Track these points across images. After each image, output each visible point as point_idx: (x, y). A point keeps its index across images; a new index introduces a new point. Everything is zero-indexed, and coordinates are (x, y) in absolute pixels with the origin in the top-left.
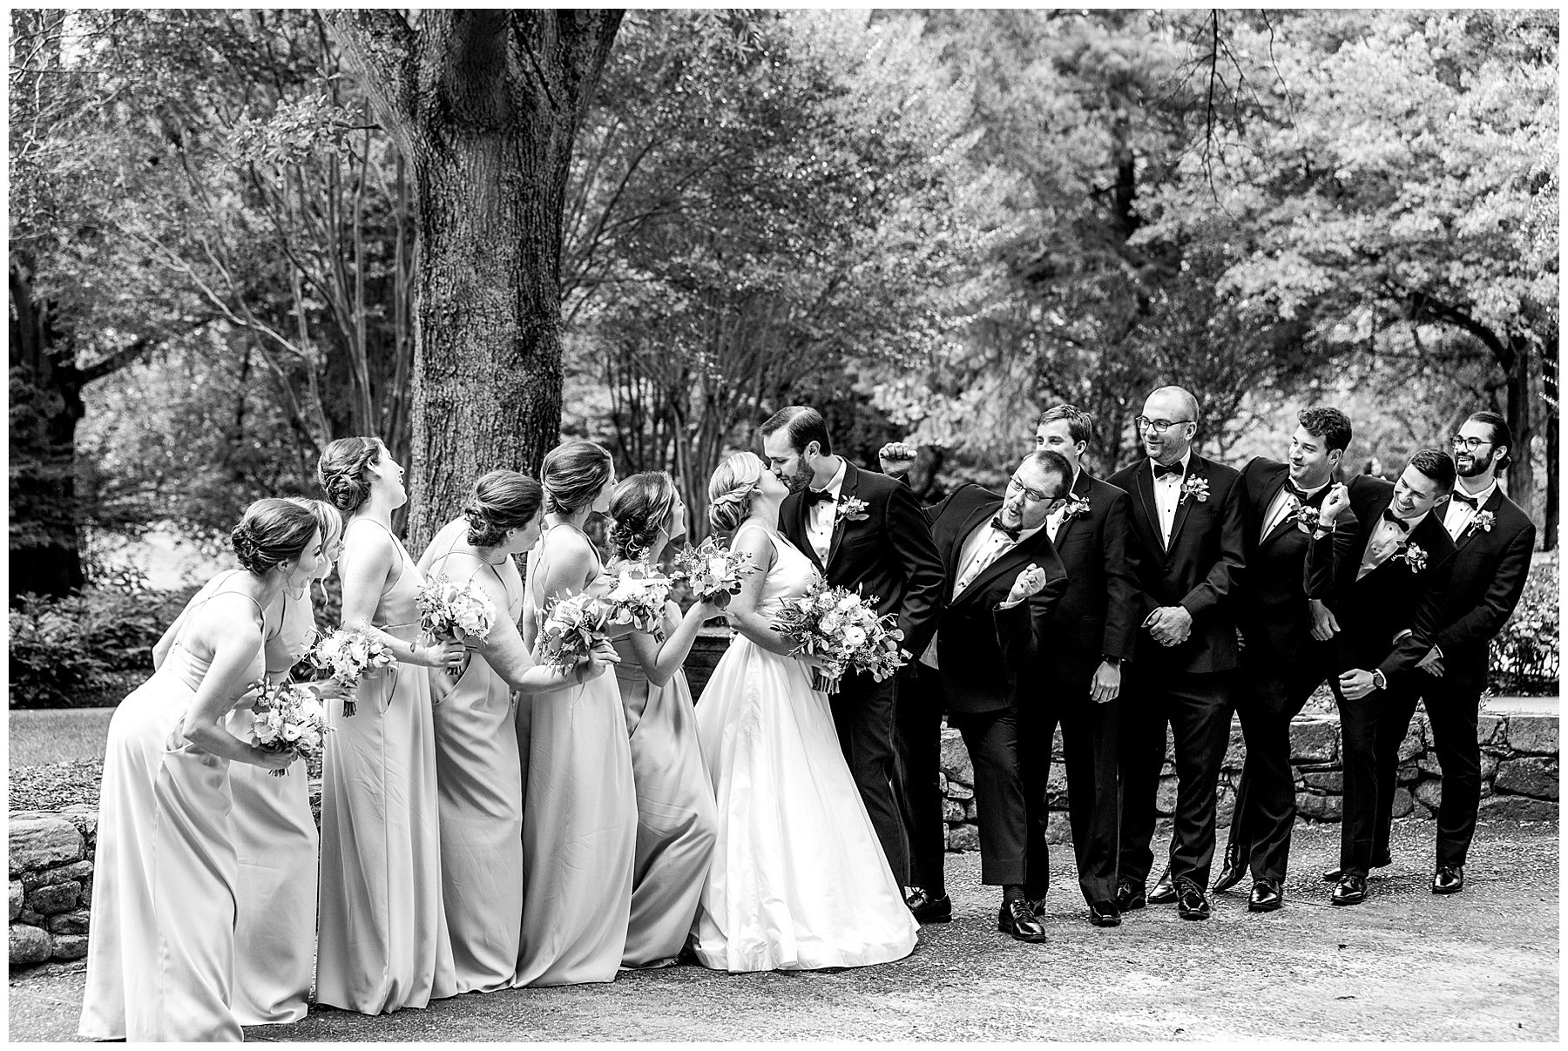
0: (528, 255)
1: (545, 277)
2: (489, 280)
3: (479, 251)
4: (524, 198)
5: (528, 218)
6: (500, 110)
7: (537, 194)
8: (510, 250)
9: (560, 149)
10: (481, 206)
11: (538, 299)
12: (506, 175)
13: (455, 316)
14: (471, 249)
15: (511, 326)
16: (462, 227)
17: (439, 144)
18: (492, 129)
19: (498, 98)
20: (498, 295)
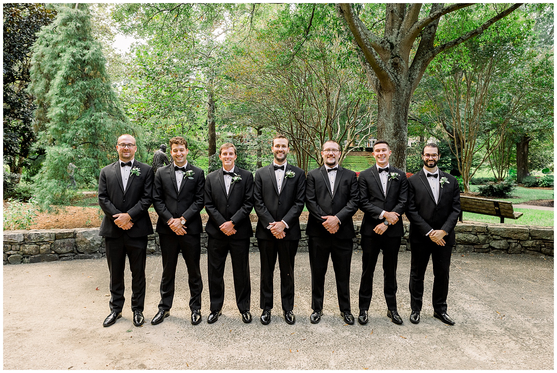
0: (397, 116)
1: (401, 120)
2: (389, 121)
3: (387, 116)
4: (397, 105)
5: (398, 108)
7: (400, 104)
8: (393, 115)
10: (388, 107)
11: (399, 125)
12: (393, 100)
13: (382, 129)
14: (385, 115)
15: (393, 131)
16: (384, 111)
17: (380, 95)
18: (390, 91)
19: (389, 84)
20: (390, 124)
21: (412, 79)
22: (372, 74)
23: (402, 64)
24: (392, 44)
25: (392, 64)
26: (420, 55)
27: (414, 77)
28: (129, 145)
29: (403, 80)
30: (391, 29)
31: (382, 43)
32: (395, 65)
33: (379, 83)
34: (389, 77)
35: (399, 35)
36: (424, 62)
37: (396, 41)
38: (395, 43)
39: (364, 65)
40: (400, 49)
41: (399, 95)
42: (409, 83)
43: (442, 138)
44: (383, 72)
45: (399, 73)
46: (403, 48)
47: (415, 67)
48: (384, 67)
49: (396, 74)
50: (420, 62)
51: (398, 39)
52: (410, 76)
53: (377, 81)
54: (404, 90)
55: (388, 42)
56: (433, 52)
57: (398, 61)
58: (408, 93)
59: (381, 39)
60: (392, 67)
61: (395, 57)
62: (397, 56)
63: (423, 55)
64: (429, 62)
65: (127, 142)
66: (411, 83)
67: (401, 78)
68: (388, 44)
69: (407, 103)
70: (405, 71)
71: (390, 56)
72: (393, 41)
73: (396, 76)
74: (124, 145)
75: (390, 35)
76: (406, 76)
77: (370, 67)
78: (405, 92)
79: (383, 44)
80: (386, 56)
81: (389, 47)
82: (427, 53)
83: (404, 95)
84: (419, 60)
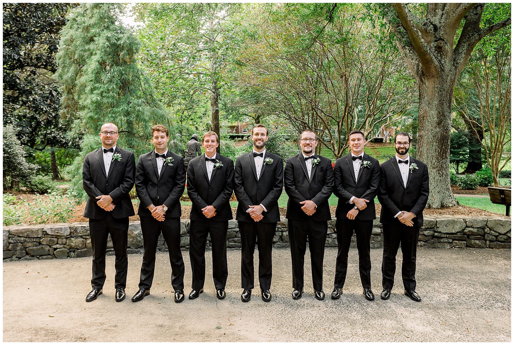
0: (441, 103)
2: (431, 109)
3: (429, 103)
4: (441, 91)
5: (441, 95)
6: (434, 73)
7: (444, 90)
8: (436, 103)
9: (451, 79)
10: (430, 94)
11: (443, 113)
12: (436, 86)
13: (423, 117)
14: (427, 103)
15: (436, 119)
16: (426, 98)
17: (422, 81)
18: (433, 77)
19: (433, 70)
20: (433, 112)
21: (457, 63)
22: (412, 59)
23: (446, 47)
24: (436, 28)
25: (435, 47)
26: (465, 38)
27: (459, 61)
28: (111, 132)
29: (448, 65)
31: (424, 25)
32: (439, 49)
33: (420, 68)
34: (433, 62)
35: (444, 16)
36: (469, 45)
37: (440, 23)
38: (438, 25)
39: (403, 48)
40: (444, 31)
41: (443, 81)
42: (454, 68)
43: (459, 128)
44: (428, 56)
45: (443, 57)
46: (448, 31)
47: (460, 51)
48: (429, 51)
49: (439, 58)
50: (466, 46)
51: (443, 20)
52: (454, 61)
53: (418, 65)
54: (448, 75)
55: (432, 23)
56: (479, 35)
57: (442, 44)
58: (453, 78)
59: (424, 21)
60: (435, 51)
61: (439, 40)
62: (441, 39)
63: (468, 38)
64: (475, 45)
65: (109, 130)
66: (456, 68)
67: (445, 62)
68: (431, 26)
70: (450, 54)
71: (433, 39)
72: (437, 23)
73: (440, 61)
74: (106, 132)
75: (432, 17)
76: (450, 61)
77: (410, 51)
78: (449, 78)
79: (426, 26)
81: (433, 29)
82: (473, 35)
83: (448, 81)
84: (464, 43)
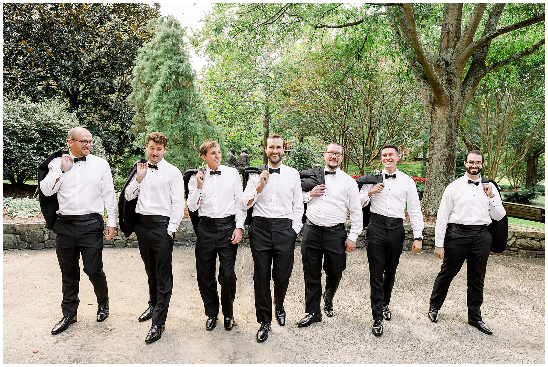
0: (450, 127)
1: (453, 131)
2: (441, 132)
4: (450, 117)
5: (450, 121)
6: (445, 102)
7: (453, 116)
8: (446, 127)
9: (459, 108)
10: (440, 119)
11: (451, 136)
12: (446, 113)
13: (434, 139)
14: (438, 127)
15: (445, 141)
16: (437, 123)
17: (434, 108)
18: (443, 105)
19: (443, 99)
20: (442, 135)
21: (465, 94)
22: (426, 90)
23: (456, 80)
24: (447, 64)
25: (446, 80)
26: (473, 73)
27: (466, 92)
29: (456, 95)
30: (447, 48)
31: (437, 61)
32: (449, 82)
33: (432, 97)
34: (444, 92)
35: (455, 54)
36: (476, 79)
37: (451, 59)
38: (449, 61)
39: (418, 81)
40: (455, 66)
41: (452, 109)
42: (462, 98)
44: (440, 87)
45: (453, 88)
46: (457, 66)
47: (468, 84)
48: (441, 83)
49: (449, 89)
50: (473, 79)
51: (454, 57)
52: (462, 92)
53: (431, 95)
54: (456, 104)
55: (444, 60)
56: (485, 70)
57: (452, 78)
58: (461, 107)
59: (437, 58)
60: (446, 83)
61: (450, 74)
62: (452, 73)
63: (475, 73)
64: (481, 79)
66: (464, 98)
67: (454, 93)
68: (444, 62)
69: (459, 116)
70: (458, 86)
71: (445, 73)
72: (448, 59)
73: (450, 91)
75: (445, 54)
76: (459, 92)
77: (424, 83)
78: (457, 106)
79: (439, 62)
80: (441, 73)
81: (444, 65)
82: (479, 70)
83: (456, 108)
84: (472, 77)
